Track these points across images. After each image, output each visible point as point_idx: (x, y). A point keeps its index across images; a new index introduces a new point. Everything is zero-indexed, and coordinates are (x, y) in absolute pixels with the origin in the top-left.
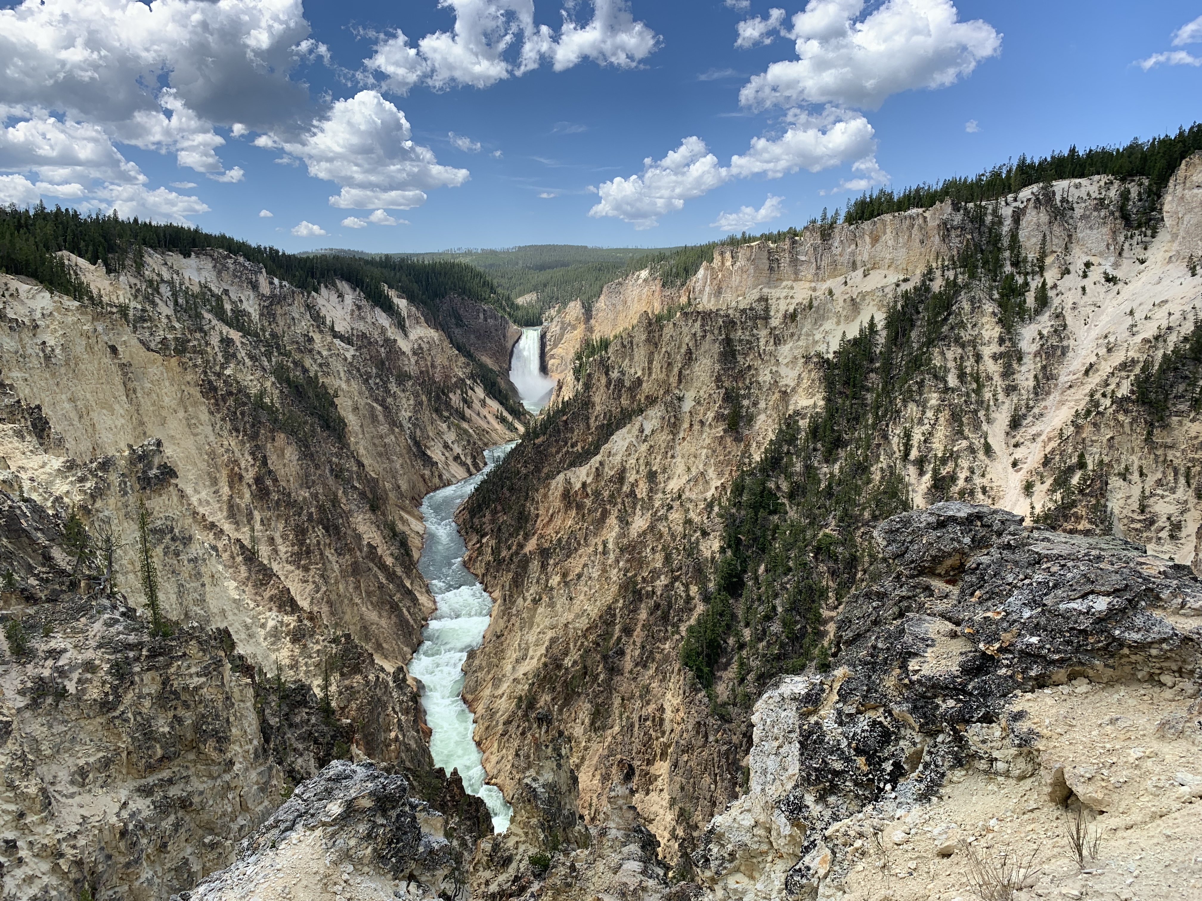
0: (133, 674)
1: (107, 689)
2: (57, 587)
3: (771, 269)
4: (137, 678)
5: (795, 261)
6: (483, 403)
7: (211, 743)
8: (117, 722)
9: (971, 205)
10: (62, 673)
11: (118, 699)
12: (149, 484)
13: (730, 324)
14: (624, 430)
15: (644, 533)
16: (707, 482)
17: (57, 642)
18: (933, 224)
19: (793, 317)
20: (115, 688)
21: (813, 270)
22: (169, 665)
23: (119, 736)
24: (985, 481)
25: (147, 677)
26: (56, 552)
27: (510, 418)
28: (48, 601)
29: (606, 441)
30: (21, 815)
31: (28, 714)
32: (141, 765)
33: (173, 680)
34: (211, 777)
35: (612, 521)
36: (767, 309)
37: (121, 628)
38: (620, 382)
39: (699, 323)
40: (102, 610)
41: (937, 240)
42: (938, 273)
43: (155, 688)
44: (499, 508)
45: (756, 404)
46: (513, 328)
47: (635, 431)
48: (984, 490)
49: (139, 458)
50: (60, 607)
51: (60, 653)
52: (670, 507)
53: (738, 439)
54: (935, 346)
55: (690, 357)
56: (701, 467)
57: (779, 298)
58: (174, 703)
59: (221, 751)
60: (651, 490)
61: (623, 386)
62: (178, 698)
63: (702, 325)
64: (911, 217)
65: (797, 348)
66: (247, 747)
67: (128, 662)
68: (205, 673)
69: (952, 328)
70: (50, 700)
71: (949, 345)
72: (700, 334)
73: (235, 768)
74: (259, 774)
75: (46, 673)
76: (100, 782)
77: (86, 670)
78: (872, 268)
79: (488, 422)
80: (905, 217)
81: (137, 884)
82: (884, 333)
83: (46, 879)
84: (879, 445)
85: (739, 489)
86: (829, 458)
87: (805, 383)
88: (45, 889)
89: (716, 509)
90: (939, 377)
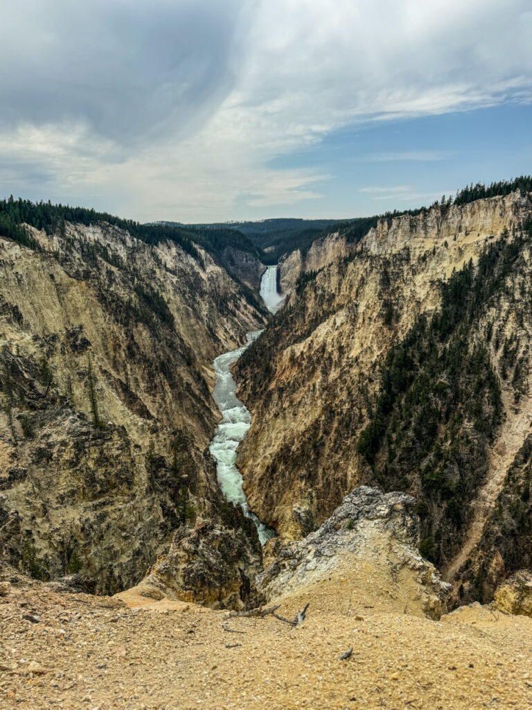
0: (84, 448)
1: (72, 455)
2: (45, 401)
3: (411, 231)
4: (87, 450)
5: (425, 227)
6: (245, 307)
8: (78, 472)
10: (50, 446)
11: (78, 461)
12: (76, 349)
13: (387, 263)
14: (325, 323)
15: (336, 380)
16: (372, 352)
17: (46, 430)
18: (508, 204)
19: (423, 259)
20: (76, 455)
21: (435, 231)
22: (103, 444)
23: (79, 480)
25: (92, 449)
26: (36, 384)
27: (260, 316)
28: (41, 409)
29: (315, 329)
30: (33, 518)
31: (34, 467)
32: (90, 495)
33: (105, 451)
34: (125, 502)
35: (318, 373)
36: (408, 255)
37: (78, 424)
38: (323, 296)
39: (369, 262)
40: (68, 415)
41: (511, 214)
42: (511, 233)
43: (95, 456)
44: (255, 365)
45: (401, 308)
46: (262, 266)
47: (331, 324)
49: (72, 335)
50: (47, 412)
51: (49, 436)
52: (351, 366)
53: (390, 329)
54: (508, 276)
55: (363, 282)
56: (369, 344)
57: (415, 248)
58: (105, 463)
59: (130, 489)
60: (340, 357)
61: (324, 298)
62: (108, 461)
63: (371, 264)
64: (495, 200)
65: (426, 277)
67: (83, 442)
69: (518, 265)
70: (44, 460)
71: (516, 275)
72: (369, 269)
73: (136, 498)
74: (148, 501)
75: (43, 446)
76: (70, 502)
77: (62, 445)
78: (471, 231)
79: (248, 318)
80: (492, 201)
81: (89, 556)
82: (477, 269)
83: (46, 551)
84: (473, 333)
85: (391, 356)
86: (443, 339)
87: (431, 297)
88: (46, 556)
89: (378, 367)
90: (509, 293)
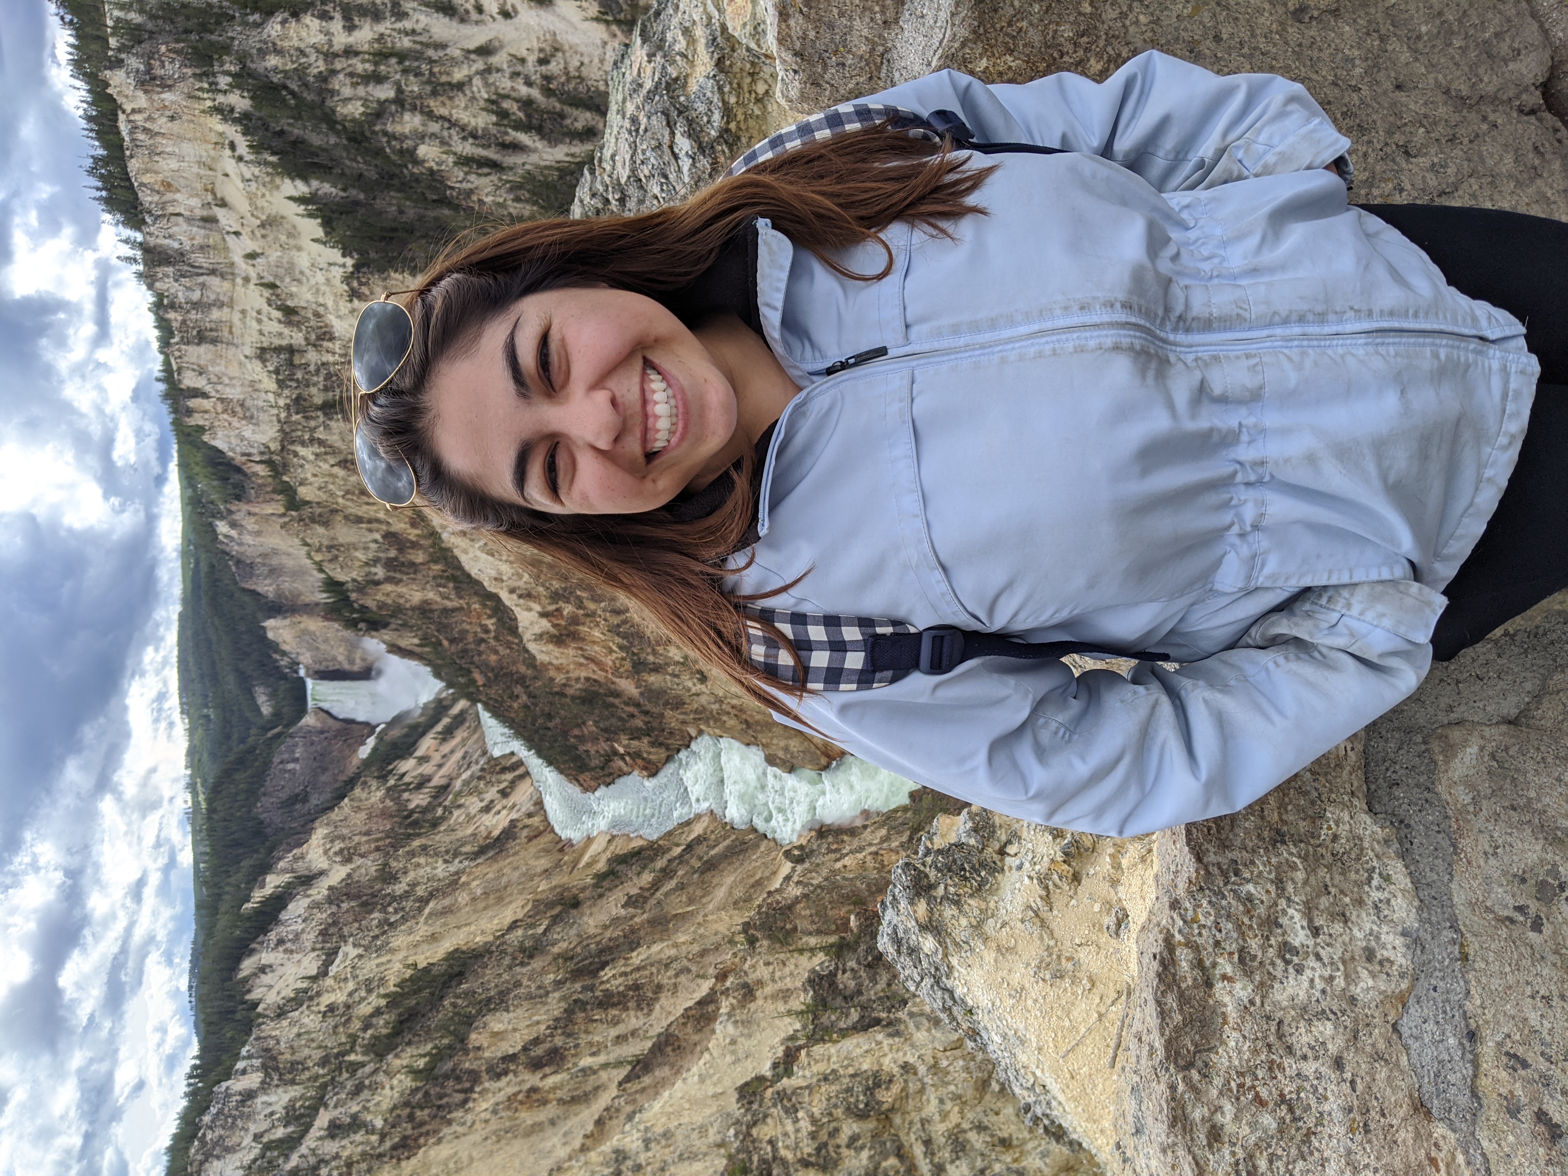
3: (214, 341)
5: (203, 306)
6: (423, 760)
7: (881, 1094)
9: (113, 42)
13: (299, 404)
14: (463, 558)
18: (142, 100)
19: (290, 314)
21: (214, 282)
24: (532, 59)
29: (478, 583)
33: (802, 1154)
36: (278, 350)
38: (390, 564)
39: (299, 448)
41: (168, 96)
42: (221, 99)
44: (576, 732)
47: (464, 543)
48: (543, 61)
54: (334, 112)
57: (261, 333)
61: (395, 559)
63: (303, 444)
64: (131, 133)
65: (337, 310)
66: (886, 1048)
68: (792, 1111)
69: (306, 85)
71: (332, 92)
72: (316, 449)
73: (911, 1060)
78: (214, 193)
79: (452, 752)
80: (133, 140)
82: (315, 184)
84: (480, 201)
90: (380, 112)
